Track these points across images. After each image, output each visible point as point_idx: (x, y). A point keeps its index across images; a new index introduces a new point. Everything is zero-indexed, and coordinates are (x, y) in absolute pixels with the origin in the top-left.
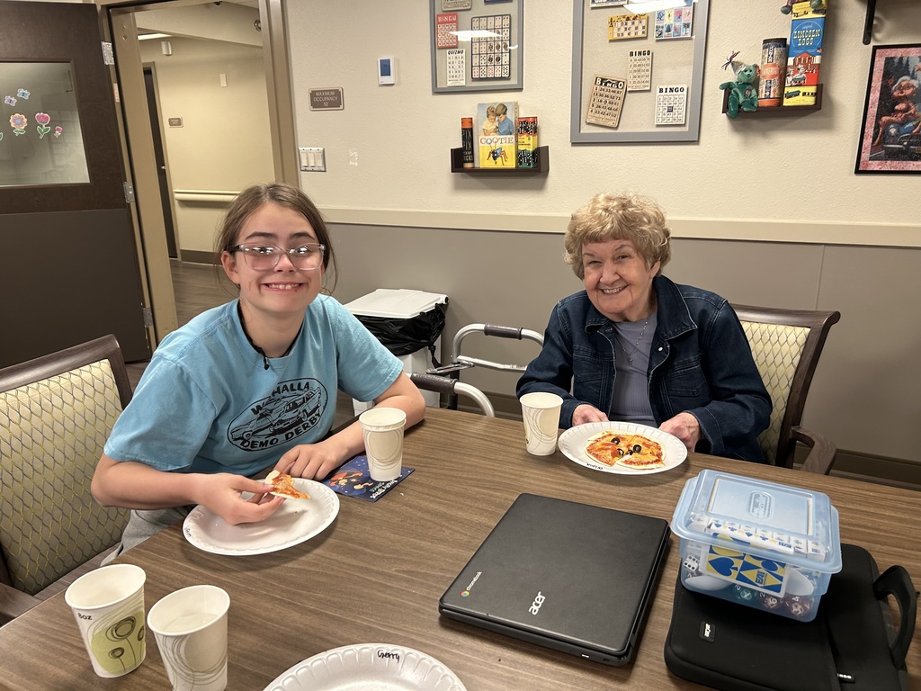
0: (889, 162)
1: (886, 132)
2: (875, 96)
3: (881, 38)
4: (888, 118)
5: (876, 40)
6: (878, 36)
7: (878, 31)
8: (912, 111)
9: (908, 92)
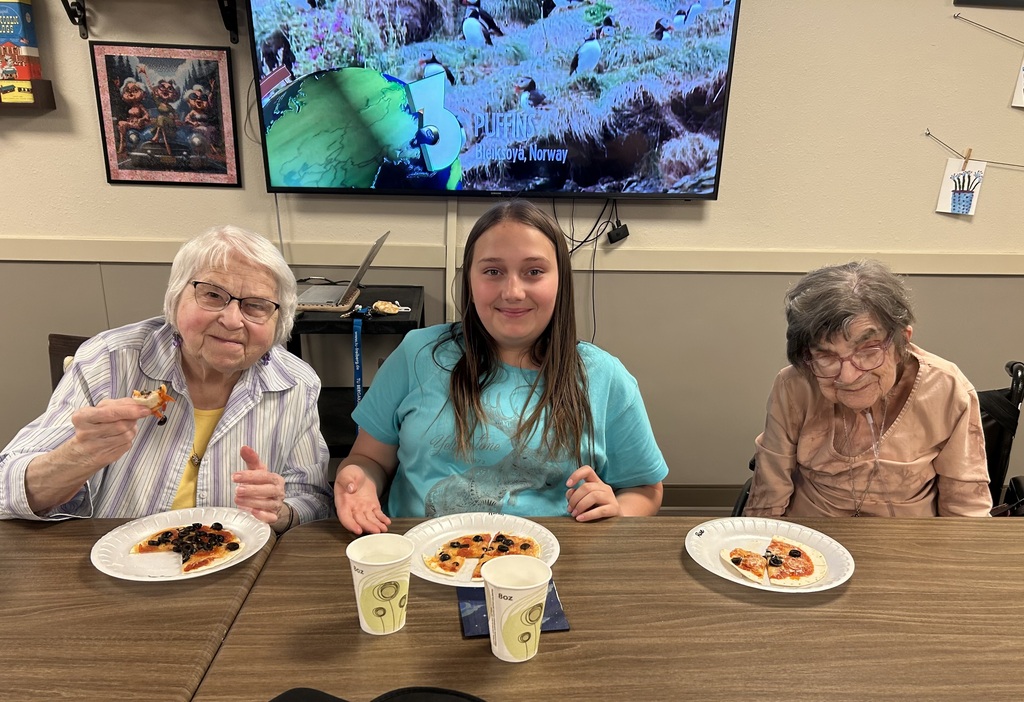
1: (127, 138)
2: (106, 97)
3: (97, 32)
4: (124, 123)
5: (93, 35)
6: (94, 30)
7: (93, 26)
8: (146, 117)
9: (137, 95)
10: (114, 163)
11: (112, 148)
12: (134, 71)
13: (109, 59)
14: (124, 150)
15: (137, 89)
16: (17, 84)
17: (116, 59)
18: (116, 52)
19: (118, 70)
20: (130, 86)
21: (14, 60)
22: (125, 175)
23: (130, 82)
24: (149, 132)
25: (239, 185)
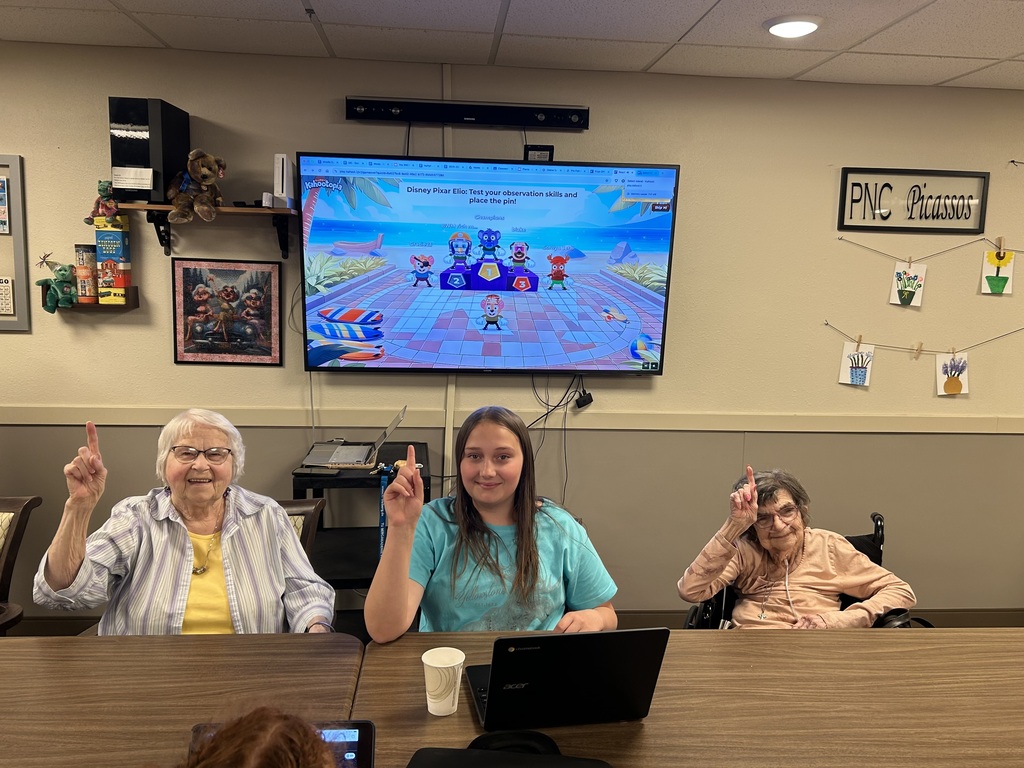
0: (200, 354)
2: (180, 299)
3: (179, 251)
4: (193, 317)
5: (175, 253)
6: (176, 249)
7: (175, 246)
8: (210, 313)
9: (205, 297)
10: (181, 348)
11: (180, 337)
12: (204, 280)
13: (186, 271)
14: (190, 338)
15: (205, 293)
16: (113, 291)
17: (192, 271)
18: (192, 265)
19: (192, 279)
20: (200, 290)
21: (113, 273)
22: (189, 357)
23: (200, 287)
24: (211, 324)
25: (280, 364)
